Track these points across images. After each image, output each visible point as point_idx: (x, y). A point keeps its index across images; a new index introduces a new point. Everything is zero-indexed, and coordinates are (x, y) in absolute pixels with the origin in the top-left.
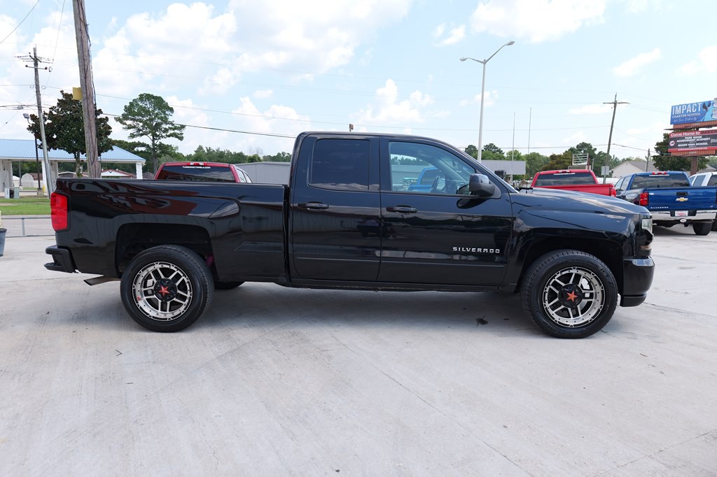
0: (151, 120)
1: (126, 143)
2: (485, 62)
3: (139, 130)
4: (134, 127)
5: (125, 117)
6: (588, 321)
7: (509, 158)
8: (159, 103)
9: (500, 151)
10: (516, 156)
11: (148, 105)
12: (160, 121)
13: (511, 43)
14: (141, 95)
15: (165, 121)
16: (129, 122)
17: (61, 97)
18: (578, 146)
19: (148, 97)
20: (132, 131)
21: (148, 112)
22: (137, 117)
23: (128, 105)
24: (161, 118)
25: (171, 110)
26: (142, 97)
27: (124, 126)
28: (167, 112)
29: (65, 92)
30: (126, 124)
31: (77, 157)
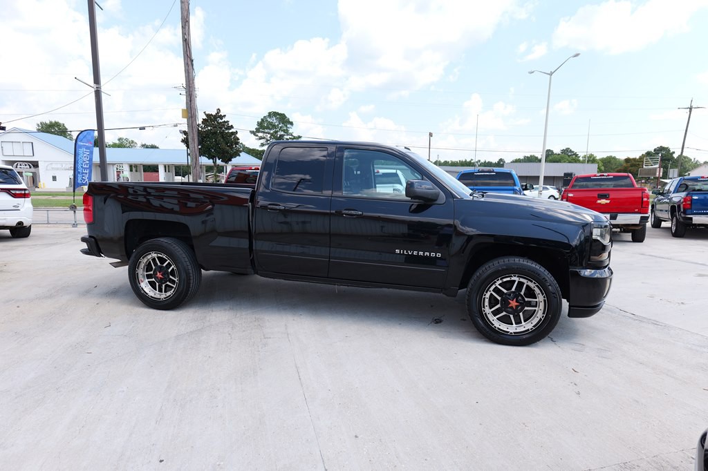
0: (276, 132)
1: (258, 150)
2: (551, 74)
3: (268, 140)
4: (264, 138)
5: (258, 131)
6: (528, 330)
7: (583, 162)
8: (283, 118)
9: (576, 155)
10: (591, 160)
11: (274, 120)
12: (282, 133)
13: (577, 55)
14: (270, 113)
15: (286, 132)
16: (260, 134)
17: (205, 117)
18: (655, 150)
19: (275, 114)
20: (263, 141)
21: (274, 126)
22: (266, 131)
23: (260, 120)
24: (284, 131)
25: (291, 123)
26: (270, 115)
27: (257, 137)
28: (288, 126)
29: (207, 113)
30: (257, 136)
31: (215, 162)
